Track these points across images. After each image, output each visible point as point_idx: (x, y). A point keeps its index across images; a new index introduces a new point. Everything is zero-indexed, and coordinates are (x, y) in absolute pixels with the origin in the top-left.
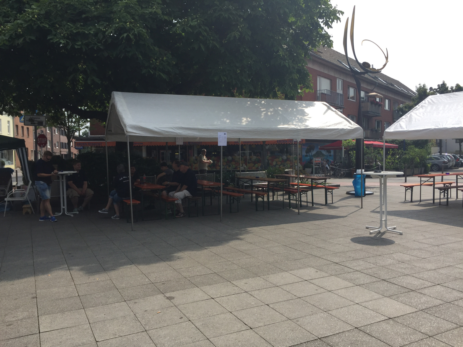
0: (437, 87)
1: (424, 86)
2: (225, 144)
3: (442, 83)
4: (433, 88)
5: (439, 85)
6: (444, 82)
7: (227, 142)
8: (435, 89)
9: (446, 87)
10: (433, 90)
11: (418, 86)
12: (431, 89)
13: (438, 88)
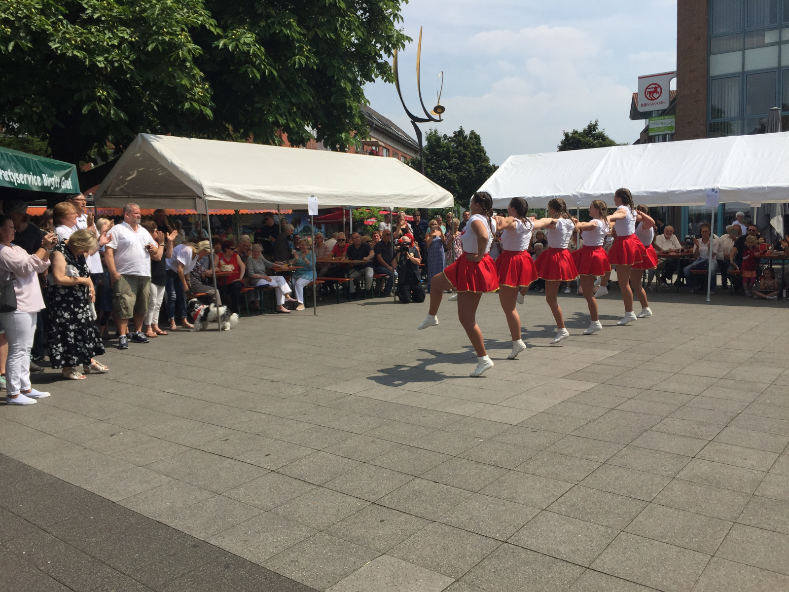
0: (452, 135)
1: (436, 132)
2: (316, 213)
3: (459, 130)
4: (449, 135)
5: (455, 133)
6: (461, 128)
7: (319, 210)
8: (450, 138)
9: (465, 135)
10: (448, 139)
11: (429, 132)
12: (445, 136)
13: (454, 137)
